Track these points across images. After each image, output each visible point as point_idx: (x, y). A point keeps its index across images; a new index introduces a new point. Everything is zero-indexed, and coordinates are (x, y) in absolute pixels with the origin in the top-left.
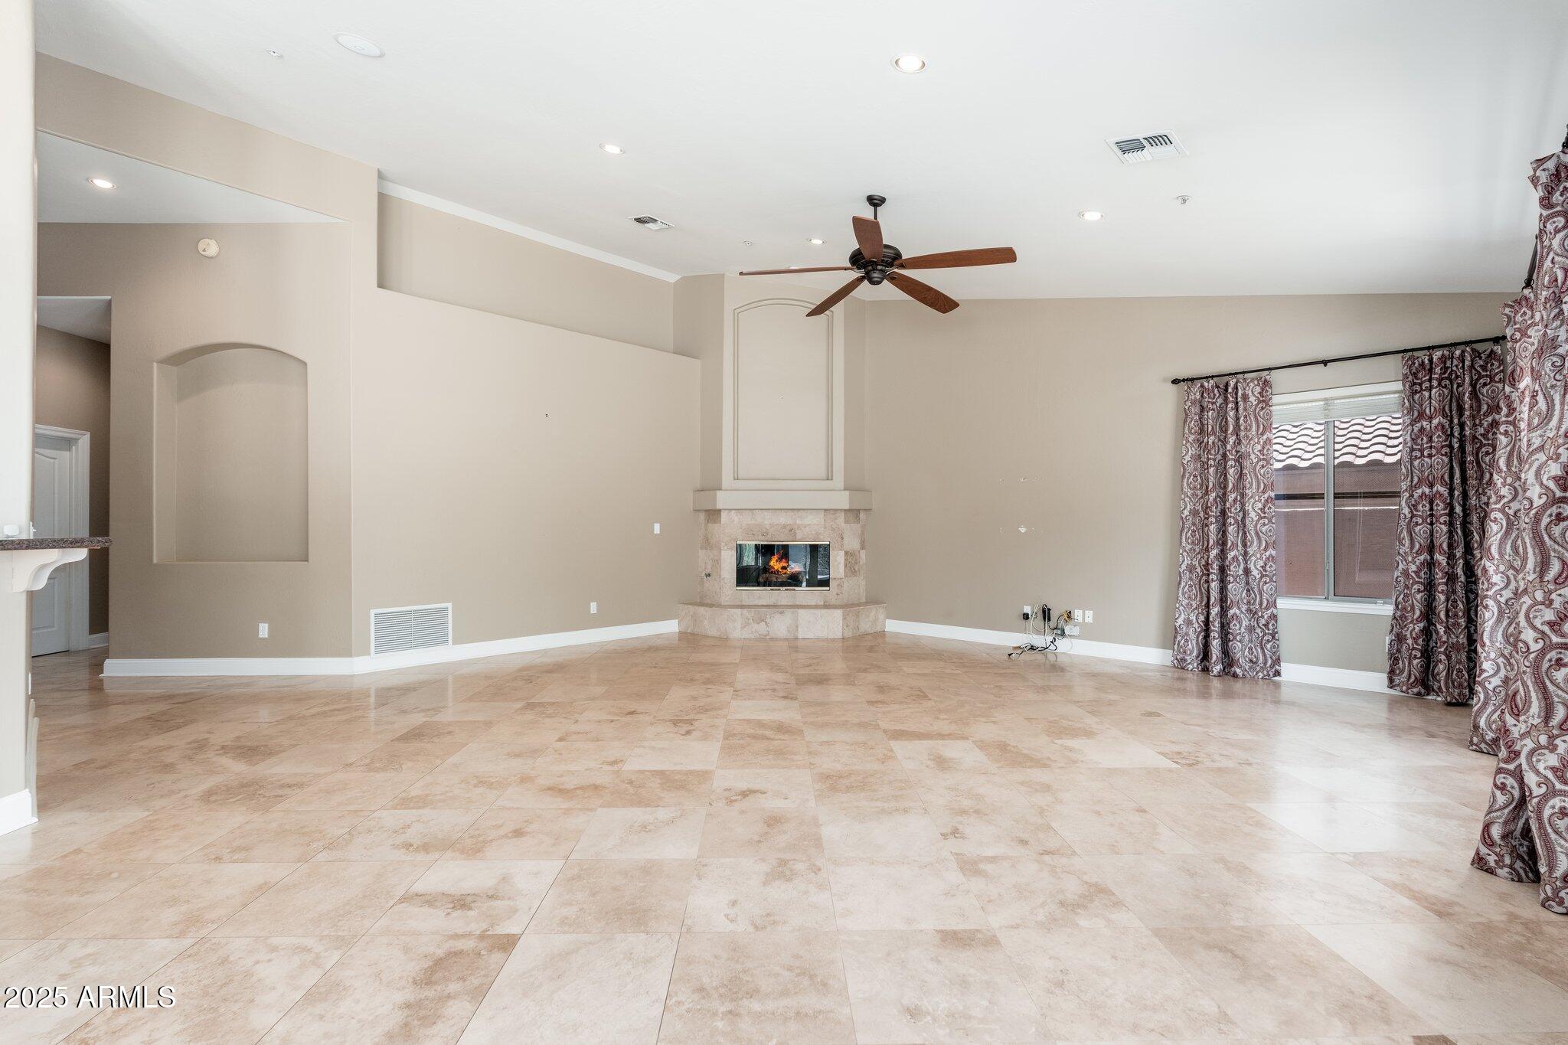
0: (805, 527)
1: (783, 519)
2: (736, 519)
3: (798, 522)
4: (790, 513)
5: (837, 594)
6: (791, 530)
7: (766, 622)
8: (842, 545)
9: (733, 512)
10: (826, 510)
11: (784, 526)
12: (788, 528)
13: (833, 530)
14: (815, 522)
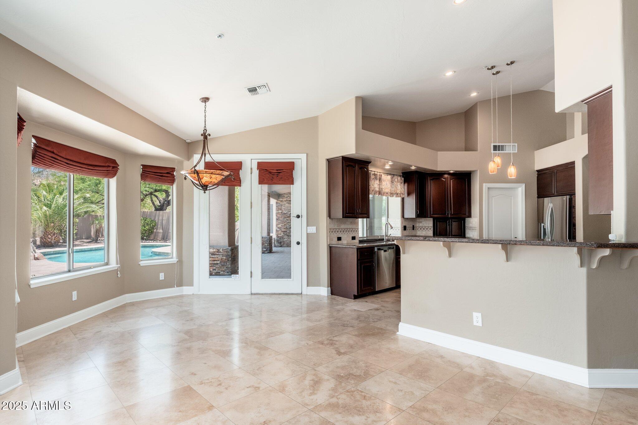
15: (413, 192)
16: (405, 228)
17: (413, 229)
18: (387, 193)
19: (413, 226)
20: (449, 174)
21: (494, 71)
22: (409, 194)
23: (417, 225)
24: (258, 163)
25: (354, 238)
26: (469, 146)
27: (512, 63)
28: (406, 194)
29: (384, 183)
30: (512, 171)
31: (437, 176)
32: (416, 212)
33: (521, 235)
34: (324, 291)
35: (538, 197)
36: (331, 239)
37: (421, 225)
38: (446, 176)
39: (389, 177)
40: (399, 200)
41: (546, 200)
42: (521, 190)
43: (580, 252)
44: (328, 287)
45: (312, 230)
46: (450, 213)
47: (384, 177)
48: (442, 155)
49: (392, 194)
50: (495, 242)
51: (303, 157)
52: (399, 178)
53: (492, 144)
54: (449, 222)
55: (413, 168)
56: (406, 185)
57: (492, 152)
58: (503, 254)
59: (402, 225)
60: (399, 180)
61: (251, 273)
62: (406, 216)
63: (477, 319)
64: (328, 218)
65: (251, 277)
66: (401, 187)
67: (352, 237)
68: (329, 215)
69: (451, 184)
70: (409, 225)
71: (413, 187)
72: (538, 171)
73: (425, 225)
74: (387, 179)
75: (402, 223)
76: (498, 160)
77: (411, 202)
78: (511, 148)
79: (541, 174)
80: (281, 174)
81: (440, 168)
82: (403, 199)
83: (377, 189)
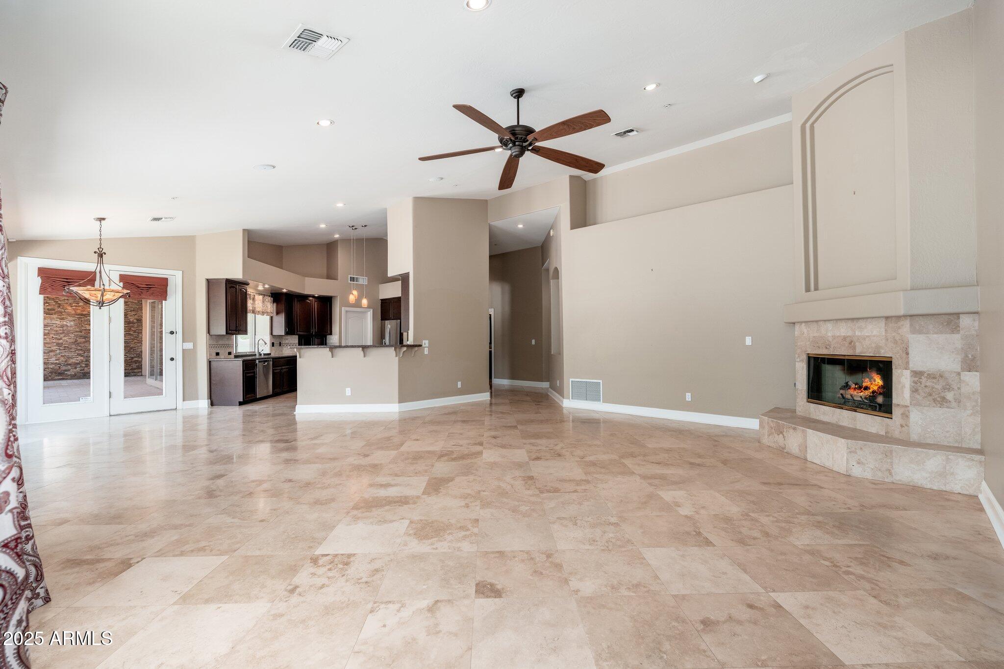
0: (864, 339)
1: (843, 330)
2: (805, 331)
3: (858, 333)
4: (850, 324)
5: (902, 426)
6: (850, 343)
7: (783, 435)
8: (908, 363)
9: (803, 324)
10: (887, 318)
11: (845, 338)
12: (848, 340)
13: (895, 342)
14: (875, 333)
15: (282, 312)
16: (273, 345)
17: (280, 346)
18: (259, 312)
19: (280, 343)
20: (313, 297)
21: (354, 228)
22: (278, 313)
23: (283, 342)
24: (120, 275)
25: (230, 353)
26: (331, 275)
27: (365, 226)
28: (275, 313)
29: (256, 302)
30: (365, 302)
31: (303, 298)
32: (285, 330)
33: (369, 342)
34: (203, 403)
35: (382, 320)
36: (210, 355)
37: (287, 341)
38: (311, 298)
39: (261, 297)
40: (268, 318)
41: (387, 322)
42: (370, 314)
43: (395, 350)
44: (208, 399)
45: (189, 346)
46: (314, 331)
47: (257, 297)
48: (308, 280)
49: (263, 313)
50: (359, 347)
51: (179, 274)
52: (269, 298)
53: (349, 276)
54: (313, 339)
55: (285, 291)
56: (275, 304)
57: (349, 282)
58: (362, 353)
59: (270, 342)
60: (269, 299)
61: (110, 393)
62: (274, 333)
63: (348, 392)
64: (208, 334)
65: (110, 398)
66: (270, 307)
67: (229, 352)
68: (209, 331)
69: (316, 305)
70: (276, 343)
71: (282, 307)
72: (382, 300)
73: (291, 342)
74: (259, 298)
75: (271, 340)
76: (355, 293)
77: (280, 321)
78: (363, 281)
79: (384, 302)
80: (152, 289)
81: (307, 292)
82: (272, 318)
83: (251, 308)
